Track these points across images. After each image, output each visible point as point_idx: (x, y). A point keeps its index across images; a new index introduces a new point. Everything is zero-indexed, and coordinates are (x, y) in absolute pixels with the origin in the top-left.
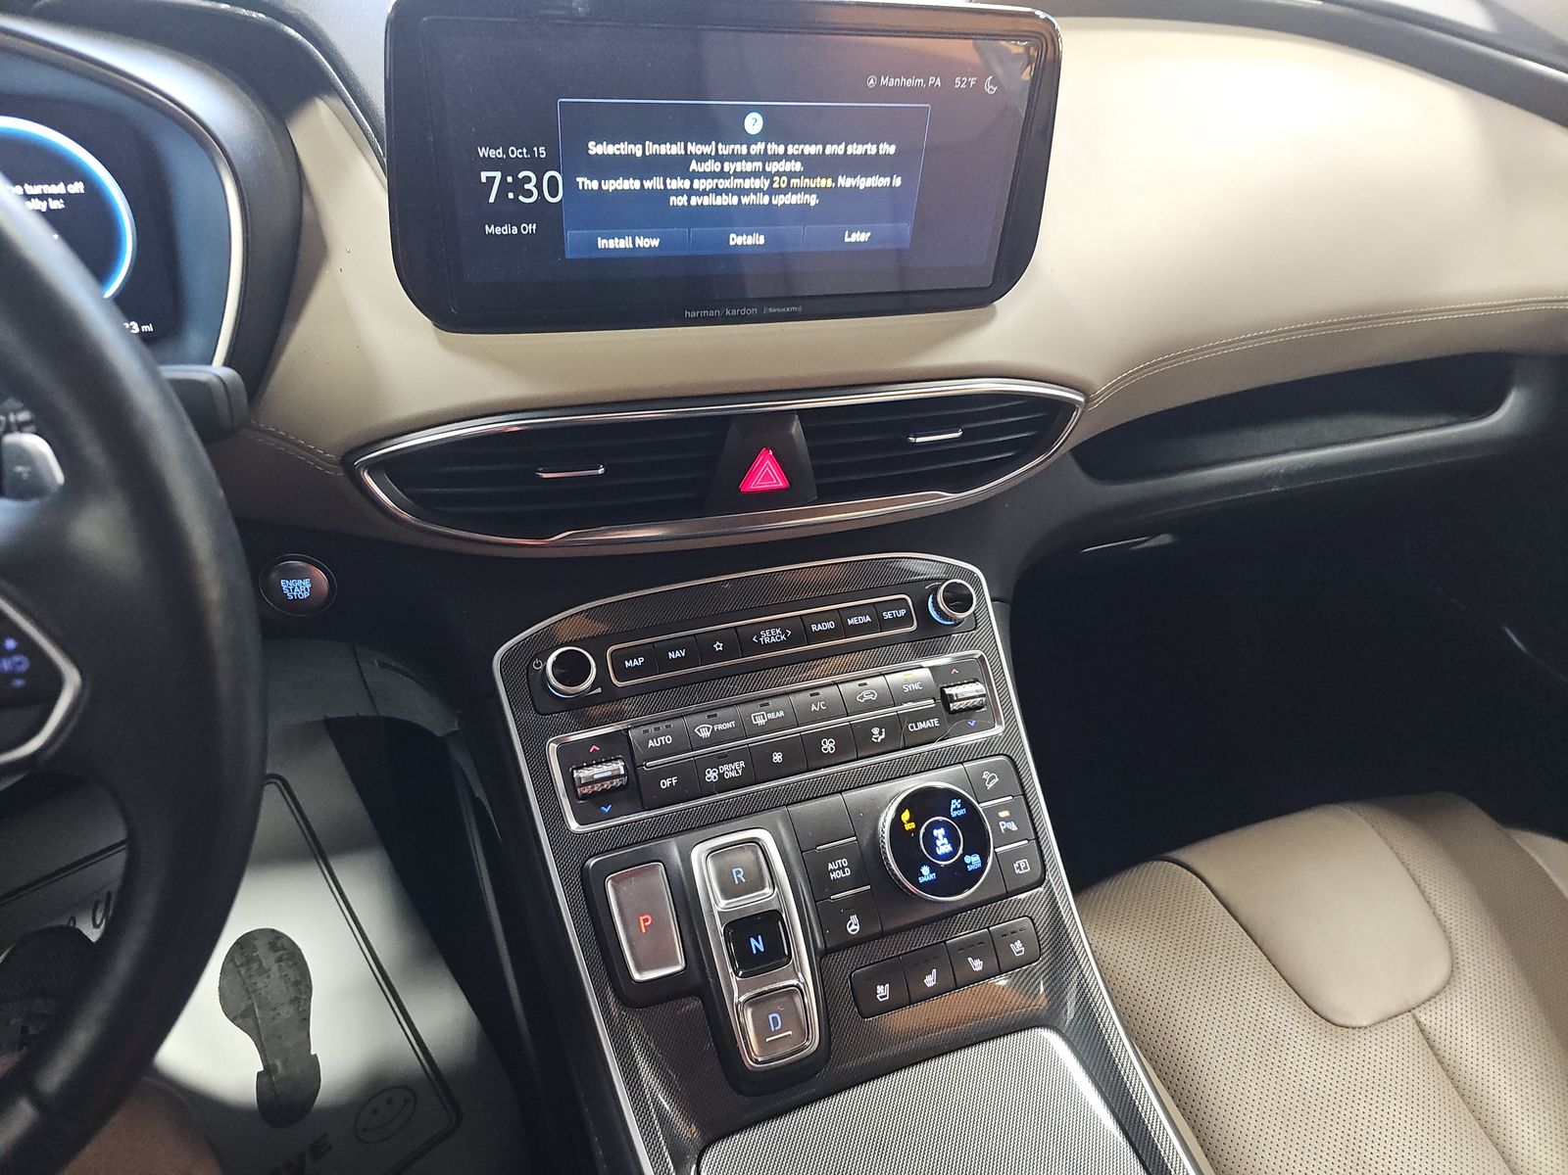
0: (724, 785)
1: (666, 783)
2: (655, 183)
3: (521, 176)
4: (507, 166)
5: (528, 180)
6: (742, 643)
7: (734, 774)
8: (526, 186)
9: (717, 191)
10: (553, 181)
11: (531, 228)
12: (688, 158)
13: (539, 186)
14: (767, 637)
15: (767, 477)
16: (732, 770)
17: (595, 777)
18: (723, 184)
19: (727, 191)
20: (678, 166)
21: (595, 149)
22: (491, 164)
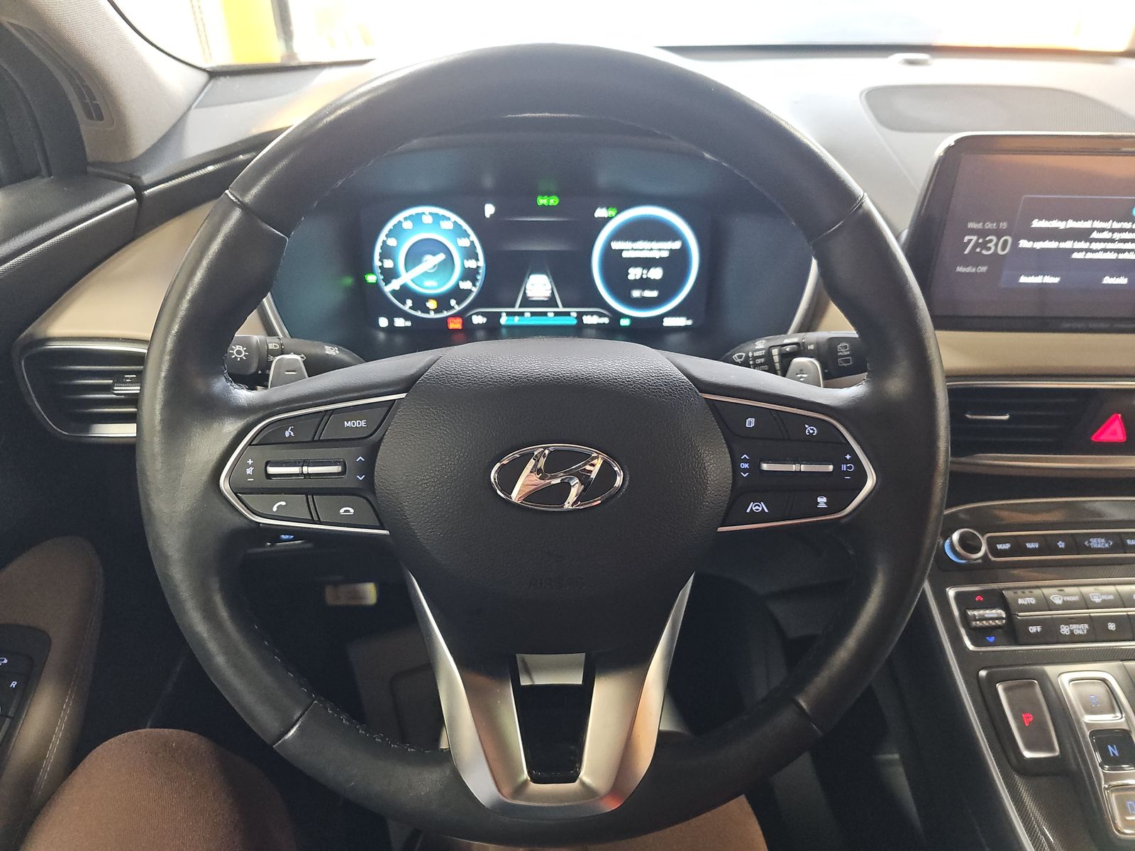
0: (1073, 638)
1: (1033, 629)
2: (1068, 245)
3: (987, 239)
4: (982, 233)
5: (991, 241)
6: (1076, 545)
7: (1081, 632)
8: (989, 245)
9: (1105, 250)
10: (1006, 242)
11: (983, 269)
12: (1092, 230)
13: (996, 245)
14: (1096, 543)
15: (1114, 433)
16: (1080, 629)
17: (986, 616)
18: (1110, 246)
19: (1111, 250)
20: (1084, 235)
21: (1036, 224)
22: (973, 232)
